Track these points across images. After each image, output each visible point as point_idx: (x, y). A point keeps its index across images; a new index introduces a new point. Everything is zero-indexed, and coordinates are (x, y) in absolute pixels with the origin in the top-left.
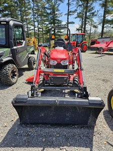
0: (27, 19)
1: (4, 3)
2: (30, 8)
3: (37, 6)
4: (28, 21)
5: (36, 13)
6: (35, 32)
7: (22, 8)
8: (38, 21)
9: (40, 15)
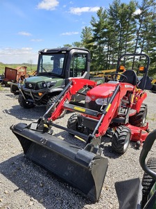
0: (126, 45)
1: (103, 29)
2: (135, 30)
3: (146, 26)
4: (128, 48)
5: (142, 36)
6: (134, 62)
7: (124, 31)
8: (142, 47)
9: (147, 39)
